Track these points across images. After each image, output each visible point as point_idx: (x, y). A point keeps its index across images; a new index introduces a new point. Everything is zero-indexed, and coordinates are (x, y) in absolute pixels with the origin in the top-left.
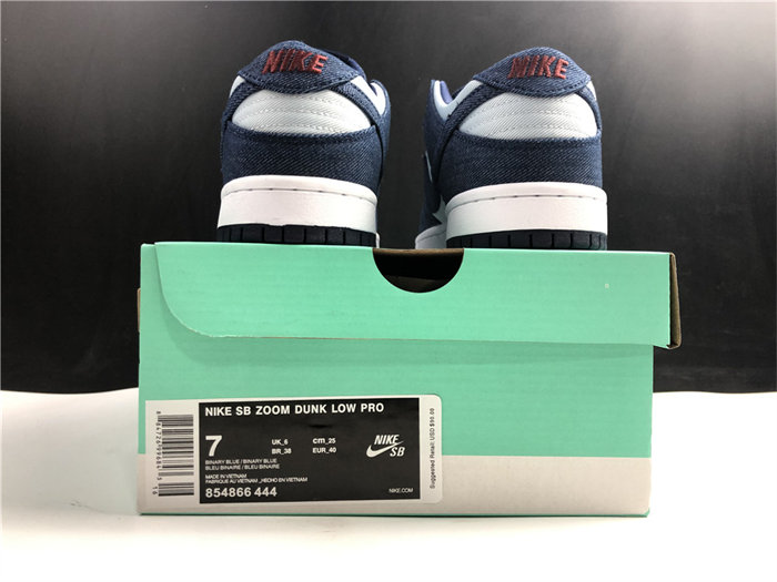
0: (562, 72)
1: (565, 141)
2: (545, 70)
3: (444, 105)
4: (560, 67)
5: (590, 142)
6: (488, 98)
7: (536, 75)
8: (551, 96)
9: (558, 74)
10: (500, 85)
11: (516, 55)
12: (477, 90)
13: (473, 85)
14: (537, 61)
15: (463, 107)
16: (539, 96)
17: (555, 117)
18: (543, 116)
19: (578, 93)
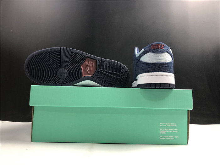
0: (163, 47)
1: (163, 63)
2: (159, 47)
3: (137, 54)
4: (162, 46)
5: (170, 63)
6: (146, 53)
7: (157, 48)
8: (160, 53)
9: (162, 48)
10: (149, 51)
11: (153, 44)
12: (144, 51)
13: (143, 50)
14: (157, 45)
15: (141, 55)
16: (157, 53)
17: (161, 58)
18: (158, 57)
19: (167, 52)
